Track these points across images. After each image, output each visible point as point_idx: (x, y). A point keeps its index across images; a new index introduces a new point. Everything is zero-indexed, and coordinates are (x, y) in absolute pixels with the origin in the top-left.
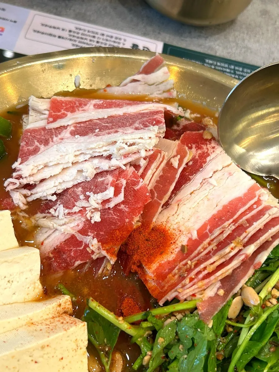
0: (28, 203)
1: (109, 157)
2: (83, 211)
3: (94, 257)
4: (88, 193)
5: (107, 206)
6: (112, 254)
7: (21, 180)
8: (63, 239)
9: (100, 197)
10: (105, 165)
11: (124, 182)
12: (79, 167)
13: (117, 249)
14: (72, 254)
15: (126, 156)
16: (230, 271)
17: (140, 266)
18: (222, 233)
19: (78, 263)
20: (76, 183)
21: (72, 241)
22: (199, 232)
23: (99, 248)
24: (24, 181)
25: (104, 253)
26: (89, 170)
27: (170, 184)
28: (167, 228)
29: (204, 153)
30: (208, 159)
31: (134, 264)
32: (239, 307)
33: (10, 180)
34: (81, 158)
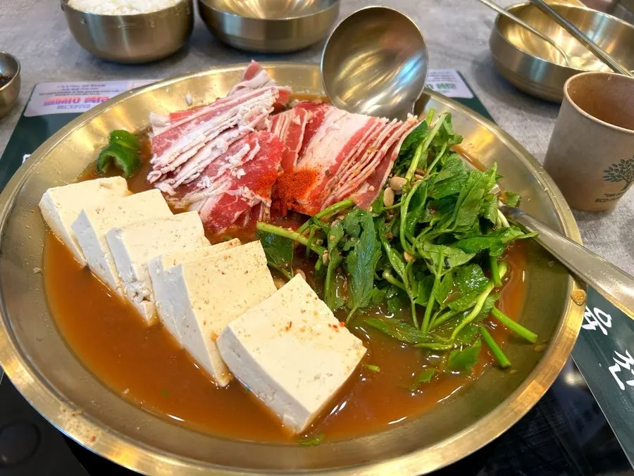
0: (175, 190)
1: (236, 126)
2: (227, 172)
3: (251, 204)
4: (227, 158)
5: (247, 160)
6: (266, 196)
7: (162, 169)
8: (216, 201)
9: (239, 155)
10: (234, 134)
11: (257, 139)
12: (212, 145)
13: (269, 193)
14: (229, 209)
15: (251, 119)
16: (373, 169)
17: (295, 202)
18: (356, 151)
19: (237, 214)
20: (213, 159)
21: (226, 198)
22: (337, 159)
23: (252, 195)
24: (166, 170)
25: (258, 197)
26: (222, 142)
27: (299, 136)
28: (308, 169)
29: (320, 113)
30: (325, 115)
31: (289, 201)
32: (392, 196)
33: (152, 173)
34: (212, 136)
